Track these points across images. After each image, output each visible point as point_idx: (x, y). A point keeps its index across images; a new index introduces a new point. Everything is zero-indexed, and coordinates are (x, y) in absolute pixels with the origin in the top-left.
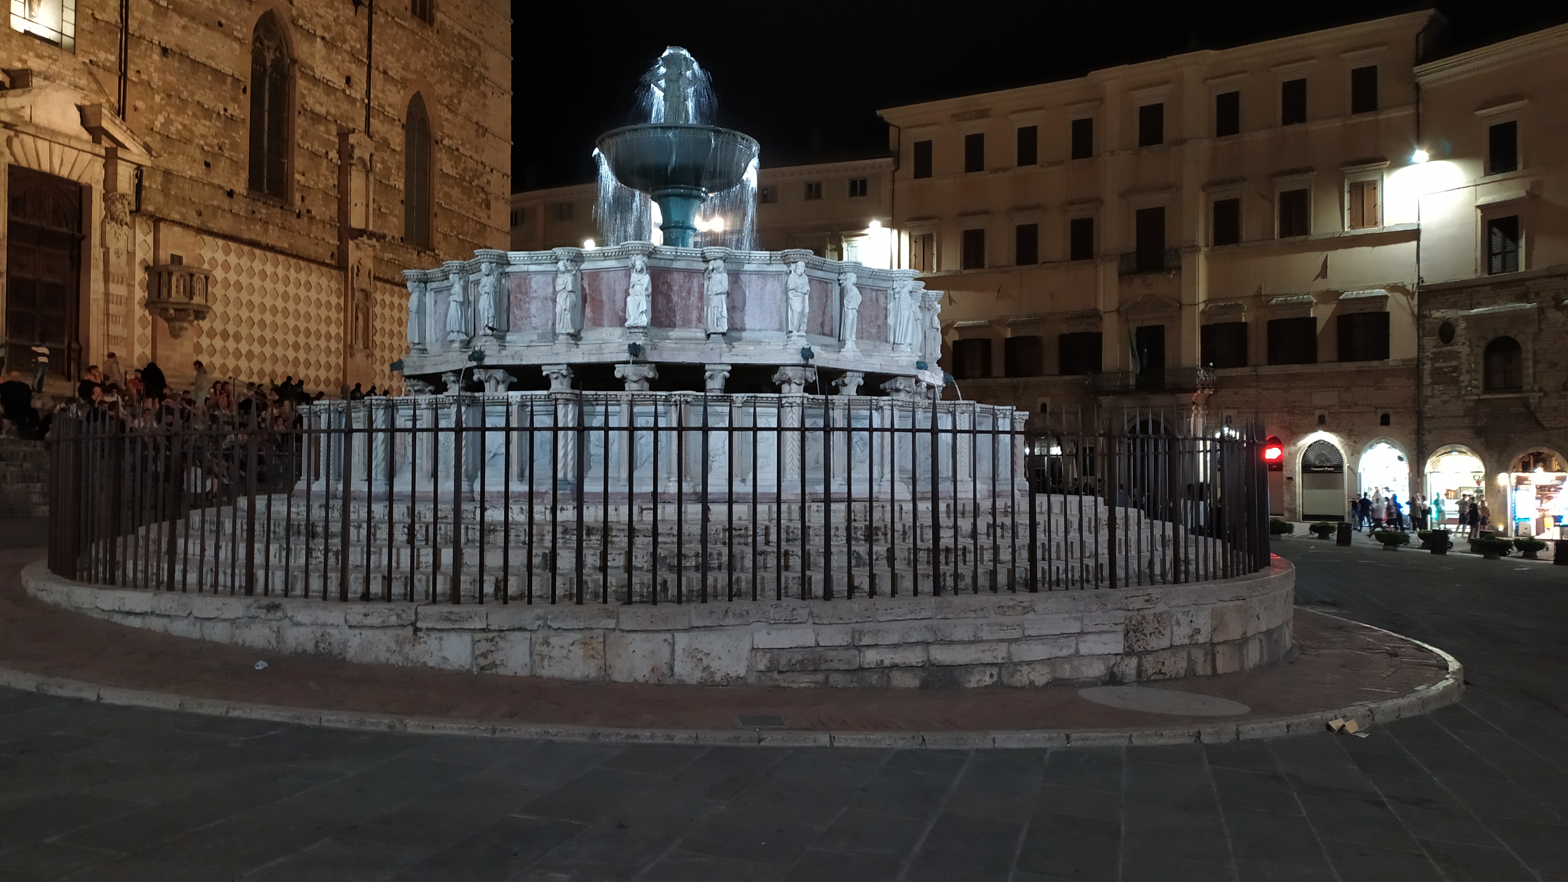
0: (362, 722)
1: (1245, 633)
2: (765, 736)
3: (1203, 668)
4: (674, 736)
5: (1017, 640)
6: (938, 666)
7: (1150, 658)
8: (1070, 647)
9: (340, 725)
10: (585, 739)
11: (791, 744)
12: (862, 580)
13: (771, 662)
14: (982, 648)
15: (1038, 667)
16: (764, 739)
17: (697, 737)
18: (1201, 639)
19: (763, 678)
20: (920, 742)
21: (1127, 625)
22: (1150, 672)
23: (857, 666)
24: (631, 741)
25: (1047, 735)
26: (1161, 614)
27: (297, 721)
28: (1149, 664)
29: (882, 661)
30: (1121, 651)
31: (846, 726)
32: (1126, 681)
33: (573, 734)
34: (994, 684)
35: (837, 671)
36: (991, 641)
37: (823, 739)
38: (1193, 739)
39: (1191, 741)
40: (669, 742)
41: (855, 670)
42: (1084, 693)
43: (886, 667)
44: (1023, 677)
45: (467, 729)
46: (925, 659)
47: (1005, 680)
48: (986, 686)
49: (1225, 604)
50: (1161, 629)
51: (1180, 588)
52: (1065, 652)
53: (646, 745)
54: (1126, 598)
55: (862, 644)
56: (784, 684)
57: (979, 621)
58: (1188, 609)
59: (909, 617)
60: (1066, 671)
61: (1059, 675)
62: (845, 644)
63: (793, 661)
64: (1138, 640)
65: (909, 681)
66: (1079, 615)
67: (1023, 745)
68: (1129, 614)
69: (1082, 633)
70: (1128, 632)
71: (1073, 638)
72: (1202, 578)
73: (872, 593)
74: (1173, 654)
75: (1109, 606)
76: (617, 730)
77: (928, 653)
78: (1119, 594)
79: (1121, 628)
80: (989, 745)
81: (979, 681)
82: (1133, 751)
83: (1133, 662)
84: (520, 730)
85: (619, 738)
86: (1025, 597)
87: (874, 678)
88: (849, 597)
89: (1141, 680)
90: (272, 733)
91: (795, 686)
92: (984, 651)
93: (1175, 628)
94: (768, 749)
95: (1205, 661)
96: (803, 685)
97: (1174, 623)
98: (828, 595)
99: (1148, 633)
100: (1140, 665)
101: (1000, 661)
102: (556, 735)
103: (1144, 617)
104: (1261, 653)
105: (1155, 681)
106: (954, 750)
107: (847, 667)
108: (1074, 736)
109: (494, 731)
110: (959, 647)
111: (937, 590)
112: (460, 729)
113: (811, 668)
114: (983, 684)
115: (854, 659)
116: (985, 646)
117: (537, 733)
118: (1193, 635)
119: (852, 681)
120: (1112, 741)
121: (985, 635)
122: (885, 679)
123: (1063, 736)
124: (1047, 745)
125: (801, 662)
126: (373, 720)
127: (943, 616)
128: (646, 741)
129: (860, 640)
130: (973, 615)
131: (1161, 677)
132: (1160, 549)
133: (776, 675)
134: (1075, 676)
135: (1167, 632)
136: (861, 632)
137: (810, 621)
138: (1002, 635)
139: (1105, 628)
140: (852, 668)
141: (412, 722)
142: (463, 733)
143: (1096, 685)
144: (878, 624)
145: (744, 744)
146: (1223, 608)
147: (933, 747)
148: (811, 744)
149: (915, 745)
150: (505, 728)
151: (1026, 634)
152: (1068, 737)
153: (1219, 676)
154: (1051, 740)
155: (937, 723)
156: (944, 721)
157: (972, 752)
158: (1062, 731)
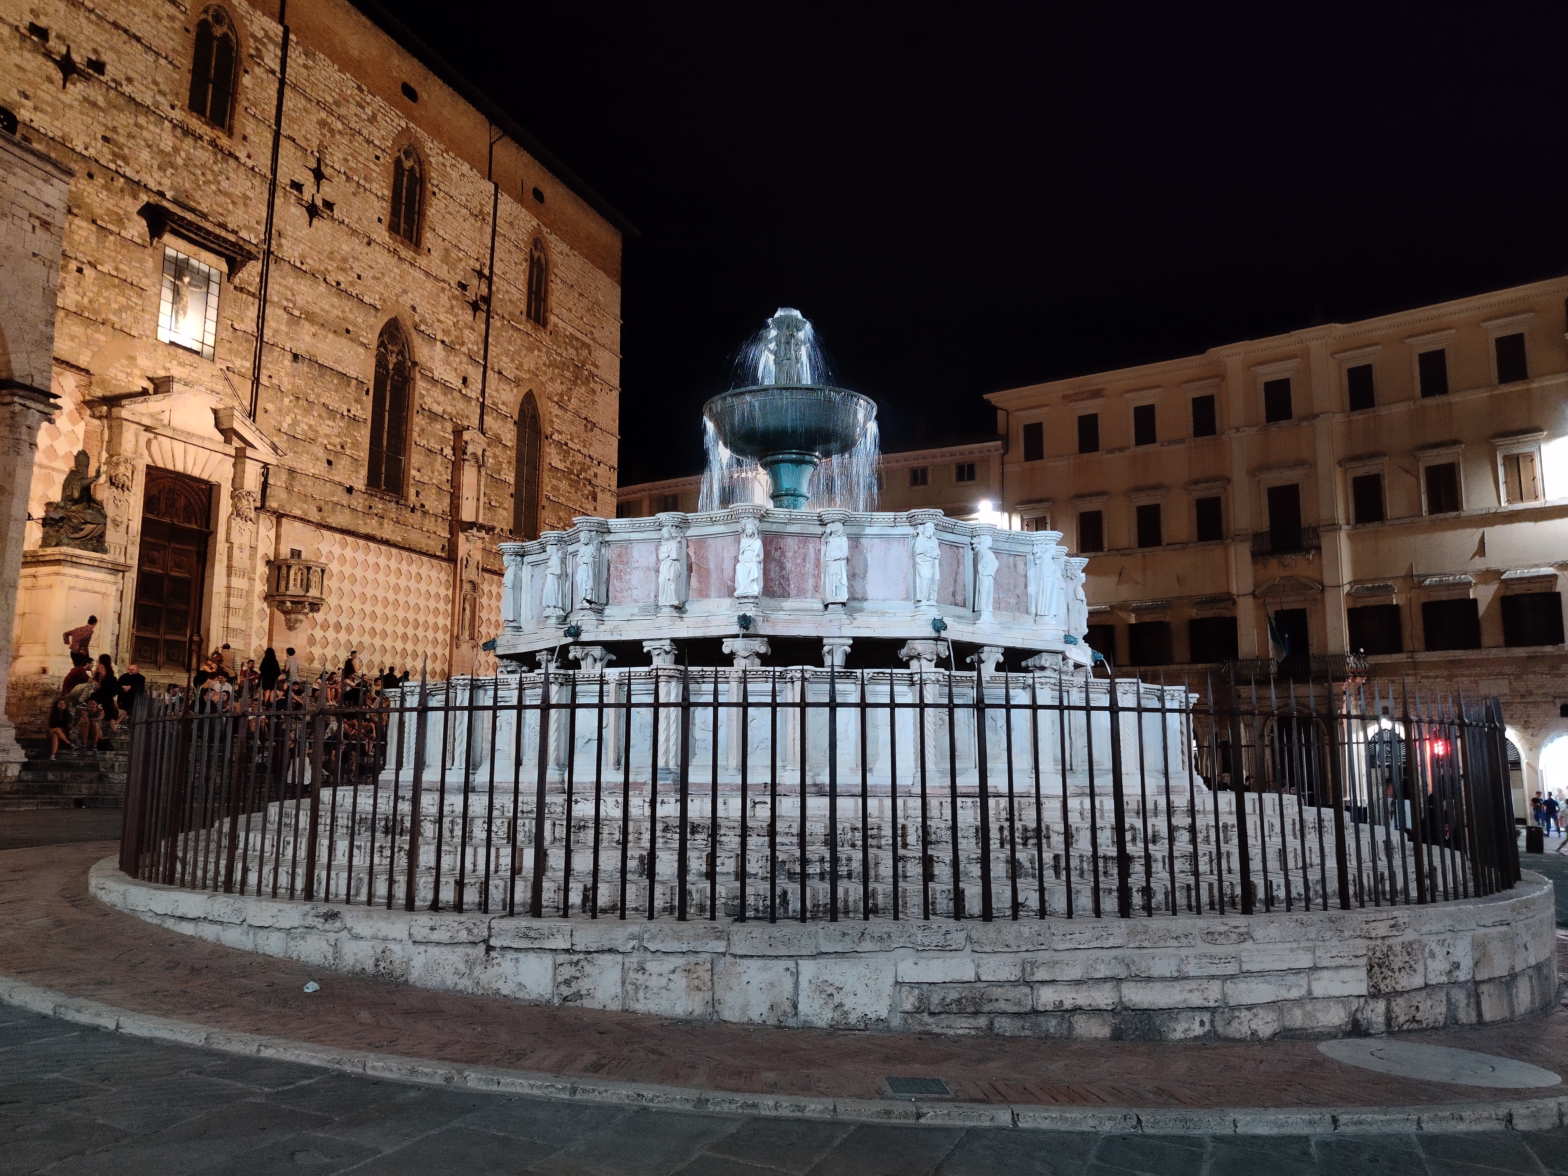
0: (413, 1072)
1: (1513, 968)
2: (925, 1111)
3: (1466, 1015)
4: (805, 1107)
5: (1232, 977)
6: (1133, 1010)
7: (1400, 1001)
8: (1301, 986)
9: (386, 1074)
10: (689, 1107)
11: (960, 1123)
12: (1029, 896)
13: (920, 1000)
14: (1188, 987)
15: (1261, 1013)
16: (924, 1115)
17: (835, 1110)
18: (1463, 975)
19: (910, 1021)
20: (1134, 1122)
21: (1370, 958)
22: (1402, 1019)
23: (1029, 1008)
24: (748, 1111)
25: (1306, 1117)
26: (1411, 943)
27: (337, 1066)
28: (1400, 1007)
29: (1061, 1002)
30: (1364, 992)
31: (1029, 1097)
32: (1371, 1031)
33: (674, 1099)
34: (1206, 1034)
35: (1004, 1013)
36: (1201, 978)
37: (1003, 1117)
38: (1503, 1123)
39: (1500, 1127)
40: (797, 1114)
41: (1026, 1014)
42: (1323, 1047)
43: (1066, 1011)
44: (1242, 1026)
45: (539, 1087)
46: (1116, 1000)
47: (1220, 1029)
48: (1196, 1038)
49: (1486, 930)
50: (1412, 962)
51: (1430, 910)
52: (1295, 994)
53: (767, 1119)
54: (1367, 922)
55: (1035, 979)
56: (937, 1030)
57: (1184, 952)
58: (1442, 937)
59: (1094, 944)
60: (1297, 1019)
61: (1289, 1023)
62: (1013, 978)
63: (948, 1000)
64: (1385, 978)
65: (1098, 1030)
66: (1310, 944)
67: (1274, 1131)
68: (1372, 943)
69: (1315, 968)
70: (1372, 967)
71: (1304, 975)
72: (1451, 896)
73: (1042, 913)
74: (1429, 996)
75: (1347, 934)
76: (730, 1095)
77: (1119, 991)
78: (1356, 917)
79: (1363, 961)
80: (1228, 1131)
81: (1186, 1030)
82: (1428, 1141)
83: (1380, 1006)
84: (607, 1091)
85: (733, 1106)
86: (1236, 920)
87: (1052, 1025)
88: (1015, 917)
89: (1392, 1030)
90: (306, 1082)
91: (951, 1032)
92: (1191, 991)
93: (1429, 961)
94: (930, 1129)
95: (1468, 1005)
96: (960, 1032)
97: (1427, 955)
98: (987, 915)
99: (1396, 968)
100: (1388, 1010)
101: (1212, 1004)
102: (652, 1100)
103: (1390, 948)
104: (1532, 993)
105: (1409, 1031)
106: (1182, 1137)
107: (1015, 1009)
108: (1343, 1118)
109: (574, 1091)
110: (1159, 985)
111: (1125, 910)
112: (532, 1086)
113: (971, 1009)
114: (1192, 1034)
115: (1023, 997)
116: (1193, 985)
117: (628, 1096)
118: (1450, 971)
119: (1023, 1028)
120: (1396, 1126)
121: (1191, 970)
122: (1065, 1026)
123: (1328, 1117)
124: (1306, 1131)
125: (958, 1001)
126: (425, 1070)
127: (1137, 944)
128: (768, 1112)
129: (1033, 974)
130: (1174, 943)
131: (1414, 1026)
132: (1384, 858)
133: (926, 1017)
134: (1308, 1024)
135: (1420, 967)
136: (1033, 964)
137: (968, 948)
138: (1213, 970)
139: (1343, 961)
140: (1022, 1010)
141: (473, 1075)
142: (535, 1092)
143: (1335, 1037)
144: (1056, 954)
145: (897, 1121)
146: (1485, 934)
147: (1153, 1131)
148: (987, 1124)
149: (1126, 1128)
150: (588, 1087)
151: (1244, 969)
152: (1335, 1120)
153: (1486, 1024)
154: (1311, 1123)
155: (1151, 1096)
156: (1159, 1092)
157: (1208, 1140)
158: (1324, 1110)
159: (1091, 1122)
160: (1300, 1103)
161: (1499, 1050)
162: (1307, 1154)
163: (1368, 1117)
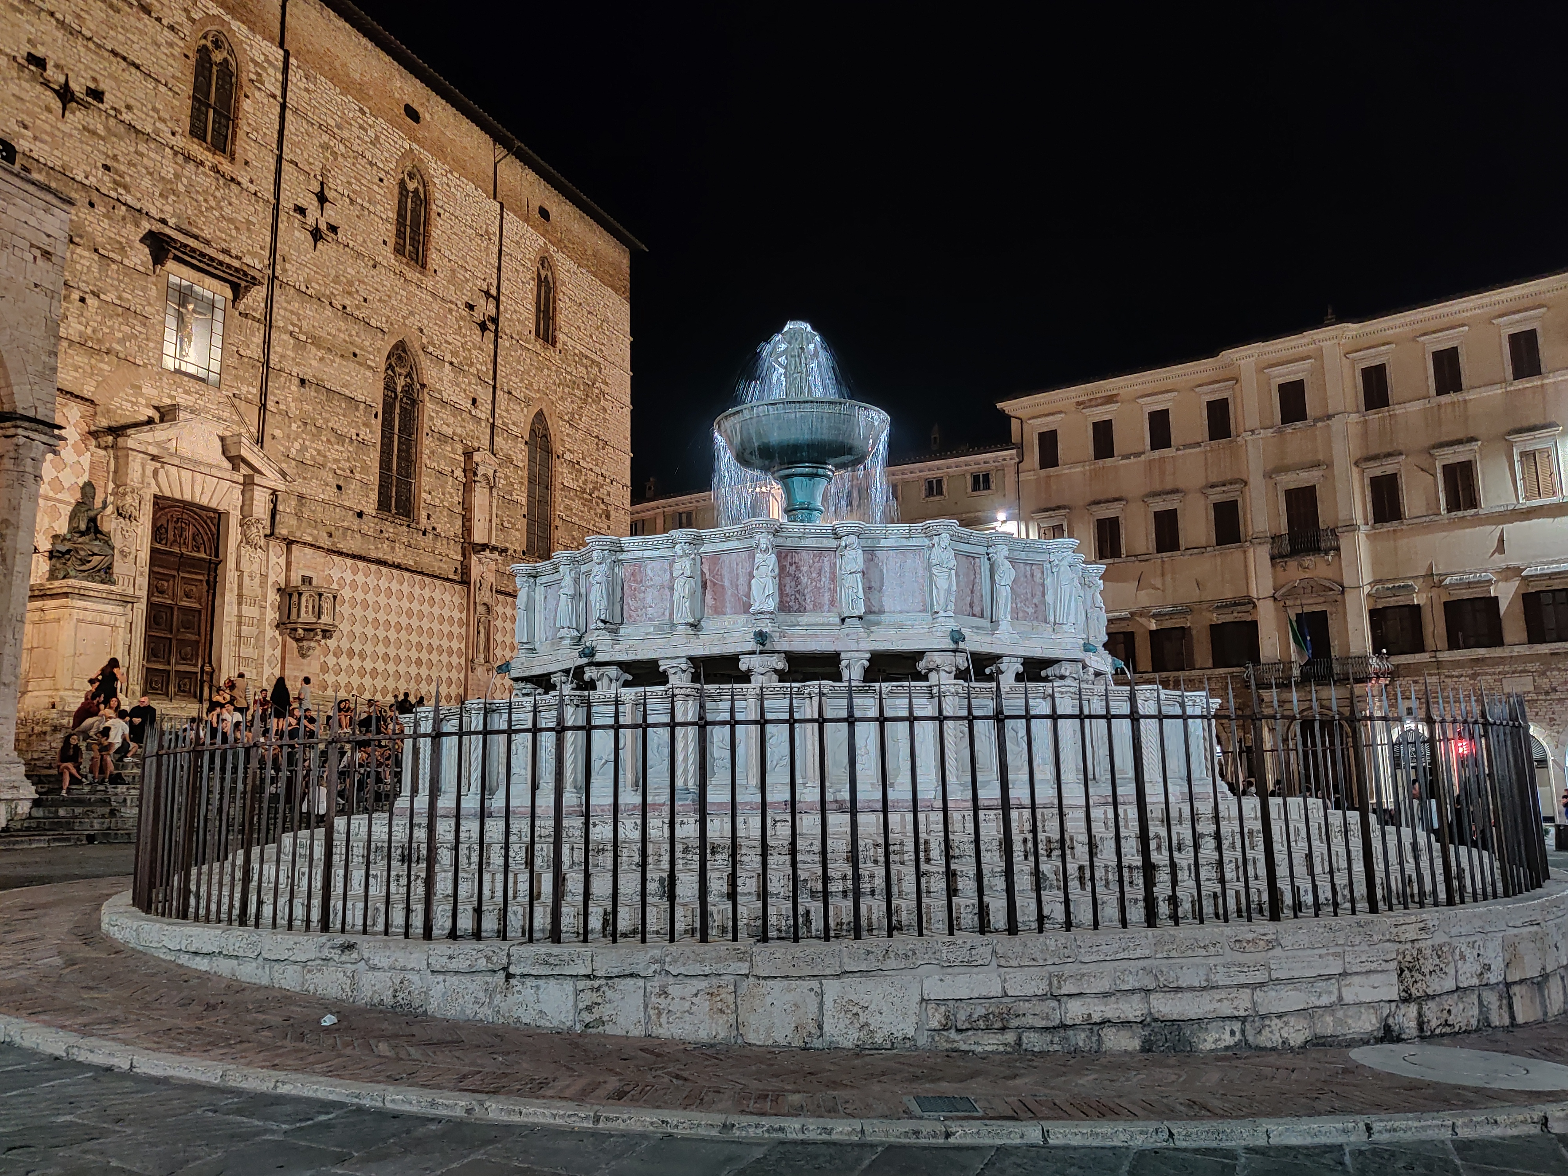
0: (433, 1104)
1: (1543, 969)
2: (954, 1130)
3: (1501, 1018)
4: (832, 1129)
5: (1262, 985)
6: (1162, 1022)
7: (1431, 1004)
8: (1330, 992)
9: (406, 1108)
10: (714, 1133)
11: (988, 1141)
12: (1054, 909)
13: (947, 1018)
14: (1218, 997)
15: (1292, 1021)
16: (953, 1134)
17: (862, 1131)
18: (1493, 978)
19: (937, 1039)
20: (1166, 1136)
21: (1400, 962)
22: (1434, 1023)
23: (1058, 1022)
24: (774, 1135)
25: (1340, 1126)
26: (1441, 946)
27: (355, 1100)
28: (1433, 1014)
29: (1090, 1015)
30: (1396, 997)
31: (1060, 1112)
32: (1404, 1036)
33: (699, 1125)
34: (1236, 1044)
35: (1032, 1028)
36: (1230, 987)
37: (1033, 1133)
38: (1539, 1126)
39: (1535, 1130)
40: (824, 1137)
41: (1054, 1028)
42: (1357, 1054)
43: (1095, 1024)
44: (1271, 1036)
45: (562, 1117)
46: (1145, 1012)
47: (1251, 1039)
48: (1227, 1048)
49: (1516, 931)
50: (1442, 965)
51: (1459, 911)
52: (1325, 1000)
53: (795, 1143)
54: (1396, 926)
55: (1063, 992)
56: (964, 1047)
57: (1212, 961)
58: (1473, 939)
59: (1119, 956)
60: (1327, 1026)
61: (1320, 1031)
62: (1040, 992)
63: (975, 1016)
64: (1416, 982)
65: (1130, 1042)
66: (1339, 950)
67: (1308, 1141)
68: (1402, 947)
69: (1344, 974)
70: (1402, 971)
71: (1333, 981)
72: (1480, 897)
73: (1068, 925)
74: (1460, 998)
75: (1375, 938)
76: (755, 1119)
77: (1149, 1003)
78: (1385, 920)
79: (1394, 965)
80: (1262, 1142)
81: (1217, 1040)
82: (1464, 1147)
83: (1412, 1010)
84: (631, 1118)
85: (759, 1131)
86: (1264, 927)
87: (1080, 1039)
88: (1041, 930)
89: (1424, 1035)
90: (325, 1117)
91: (979, 1049)
92: (1220, 1001)
93: (1460, 963)
94: (959, 1148)
95: (1500, 1007)
96: (989, 1048)
97: (1457, 957)
98: (1012, 929)
99: (1426, 971)
100: (1420, 1015)
101: (1242, 1013)
102: (677, 1126)
103: (1420, 951)
105: (1442, 1035)
106: (1215, 1149)
107: (1044, 1024)
108: (1376, 1126)
109: (597, 1120)
110: (1188, 995)
111: (1151, 919)
112: (554, 1116)
113: (998, 1025)
114: (1222, 1045)
115: (1051, 1011)
116: (1223, 994)
117: (652, 1123)
118: (1482, 974)
119: (1052, 1042)
120: (1430, 1132)
121: (1220, 978)
122: (1094, 1039)
123: (1362, 1126)
124: (1341, 1139)
125: (986, 1017)
126: (446, 1102)
127: (1165, 955)
128: (795, 1136)
129: (1060, 988)
130: (1202, 952)
131: (1448, 1030)
132: (1411, 860)
133: (953, 1034)
134: (1339, 1031)
135: (1451, 971)
136: (1059, 977)
137: (994, 963)
138: (1242, 979)
139: (1373, 966)
140: (1050, 1024)
141: (494, 1106)
142: (559, 1121)
143: (1367, 1043)
144: (1081, 966)
145: (926, 1141)
146: (1516, 936)
147: (1184, 1144)
148: (1018, 1141)
149: (1158, 1141)
150: (611, 1115)
151: (1274, 977)
152: (1369, 1128)
153: (1519, 1026)
154: (1345, 1131)
155: (1182, 1108)
156: (1191, 1104)
157: (1241, 1152)
158: (1358, 1118)
159: (1122, 1137)
160: (1332, 1112)
161: (1534, 1052)
162: (1342, 1164)
163: (1403, 1124)
